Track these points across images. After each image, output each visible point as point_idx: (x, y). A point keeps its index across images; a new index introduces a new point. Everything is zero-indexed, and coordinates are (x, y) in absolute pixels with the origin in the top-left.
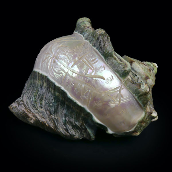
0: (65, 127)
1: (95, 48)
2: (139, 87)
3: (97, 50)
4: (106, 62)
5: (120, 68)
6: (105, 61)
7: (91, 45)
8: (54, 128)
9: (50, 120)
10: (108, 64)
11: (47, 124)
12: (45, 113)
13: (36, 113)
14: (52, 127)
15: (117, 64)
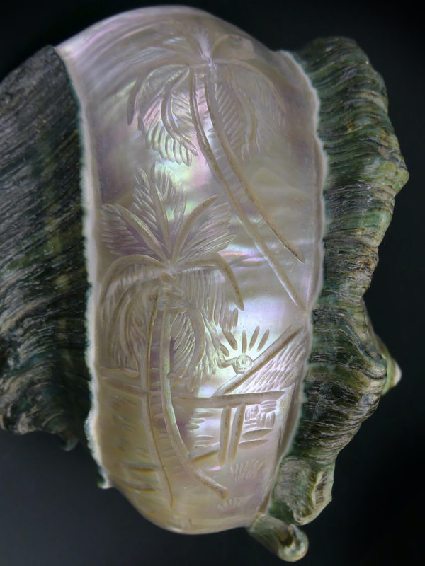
1: (302, 398)
2: (283, 539)
3: (299, 414)
4: (280, 461)
5: (295, 502)
6: (282, 457)
7: (307, 367)
10: (278, 468)
15: (301, 488)
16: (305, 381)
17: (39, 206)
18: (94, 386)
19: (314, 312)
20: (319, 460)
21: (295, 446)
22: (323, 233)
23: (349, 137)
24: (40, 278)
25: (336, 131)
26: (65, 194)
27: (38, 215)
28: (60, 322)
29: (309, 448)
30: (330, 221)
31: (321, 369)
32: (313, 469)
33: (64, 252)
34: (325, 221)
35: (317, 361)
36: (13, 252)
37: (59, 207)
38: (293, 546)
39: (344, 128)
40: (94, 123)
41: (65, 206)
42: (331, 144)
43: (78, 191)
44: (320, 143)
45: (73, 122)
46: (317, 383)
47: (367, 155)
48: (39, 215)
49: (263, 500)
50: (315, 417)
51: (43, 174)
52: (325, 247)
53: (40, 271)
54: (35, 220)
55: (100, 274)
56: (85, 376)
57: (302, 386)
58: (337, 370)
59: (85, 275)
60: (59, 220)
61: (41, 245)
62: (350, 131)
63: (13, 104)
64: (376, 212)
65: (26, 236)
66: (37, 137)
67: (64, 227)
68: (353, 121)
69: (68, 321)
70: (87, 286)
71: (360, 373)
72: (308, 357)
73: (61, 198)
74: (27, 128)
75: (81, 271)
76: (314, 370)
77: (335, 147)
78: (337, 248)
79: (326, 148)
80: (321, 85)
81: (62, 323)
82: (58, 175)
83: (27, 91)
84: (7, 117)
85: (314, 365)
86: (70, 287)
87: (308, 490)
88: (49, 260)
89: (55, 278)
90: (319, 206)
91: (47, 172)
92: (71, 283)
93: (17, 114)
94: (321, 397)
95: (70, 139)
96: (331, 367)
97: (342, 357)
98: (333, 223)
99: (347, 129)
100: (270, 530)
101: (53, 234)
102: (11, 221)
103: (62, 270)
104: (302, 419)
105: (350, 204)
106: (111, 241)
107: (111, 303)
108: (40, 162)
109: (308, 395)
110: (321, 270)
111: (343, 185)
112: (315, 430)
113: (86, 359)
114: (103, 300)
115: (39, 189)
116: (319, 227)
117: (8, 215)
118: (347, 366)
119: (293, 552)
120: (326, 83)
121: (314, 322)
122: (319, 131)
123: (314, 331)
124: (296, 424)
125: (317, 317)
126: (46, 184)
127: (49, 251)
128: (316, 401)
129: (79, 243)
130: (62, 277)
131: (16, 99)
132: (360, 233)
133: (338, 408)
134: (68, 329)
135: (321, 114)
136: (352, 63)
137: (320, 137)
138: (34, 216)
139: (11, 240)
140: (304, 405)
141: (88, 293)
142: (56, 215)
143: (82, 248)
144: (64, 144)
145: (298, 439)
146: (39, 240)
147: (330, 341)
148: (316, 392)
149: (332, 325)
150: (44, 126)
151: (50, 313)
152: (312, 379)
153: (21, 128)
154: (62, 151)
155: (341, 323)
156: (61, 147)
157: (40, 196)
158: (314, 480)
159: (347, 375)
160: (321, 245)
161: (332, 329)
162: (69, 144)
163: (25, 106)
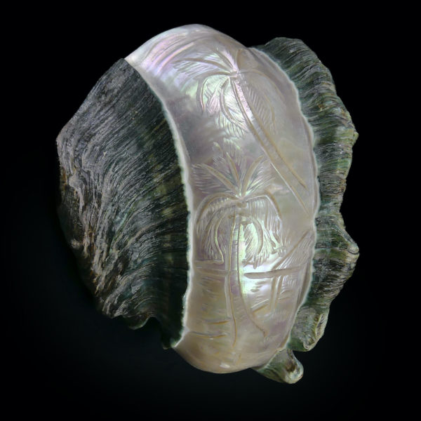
0: (116, 302)
1: (312, 270)
2: (288, 368)
3: (311, 279)
4: (298, 310)
5: (305, 336)
6: (299, 307)
7: (314, 251)
8: (98, 291)
9: (108, 278)
10: (296, 314)
11: (95, 279)
12: (113, 262)
13: (100, 248)
14: (97, 288)
15: (309, 327)
16: (314, 259)
17: (147, 166)
18: (191, 274)
19: (316, 219)
20: (323, 306)
21: (308, 299)
22: (317, 172)
23: (322, 114)
24: (152, 210)
25: (312, 110)
26: (165, 158)
27: (146, 173)
28: (166, 237)
29: (317, 299)
30: (320, 167)
31: (323, 252)
32: (317, 313)
33: (168, 194)
34: (318, 166)
35: (319, 247)
36: (135, 196)
37: (162, 167)
38: (295, 372)
39: (317, 108)
40: (175, 114)
41: (165, 166)
42: (312, 118)
43: (175, 157)
44: (306, 119)
45: (160, 113)
46: (320, 260)
47: (337, 126)
48: (148, 172)
49: (284, 338)
50: (321, 280)
51: (145, 146)
52: (319, 181)
53: (152, 206)
54: (146, 175)
55: (195, 206)
56: (186, 267)
57: (312, 263)
58: (332, 251)
59: (185, 207)
60: (163, 174)
61: (152, 190)
62: (321, 110)
63: (107, 100)
64: (346, 159)
65: (142, 186)
66: (134, 122)
67: (167, 179)
68: (322, 103)
69: (172, 236)
70: (187, 213)
71: (346, 252)
72: (315, 245)
73: (162, 161)
74: (124, 117)
75: (182, 204)
76: (318, 253)
77: (314, 121)
78: (327, 181)
79: (309, 121)
80: (295, 79)
81: (168, 237)
82: (157, 146)
83: (116, 91)
84: (107, 109)
85: (318, 250)
86: (173, 215)
87: (313, 327)
88: (159, 199)
89: (162, 210)
90: (312, 157)
91: (148, 145)
92: (174, 212)
93: (113, 106)
94: (323, 268)
95: (161, 124)
96: (328, 250)
97: (334, 243)
98: (322, 167)
99: (319, 109)
100: (280, 363)
101: (160, 183)
102: (130, 177)
103: (168, 205)
104: (313, 282)
105: (331, 155)
106: (201, 186)
107: (204, 222)
108: (142, 139)
109: (316, 267)
110: (319, 195)
111: (325, 144)
112: (321, 288)
113: (187, 257)
114: (198, 220)
115: (144, 156)
116: (314, 170)
117: (128, 173)
118: (338, 248)
119: (295, 375)
120: (298, 77)
121: (317, 225)
122: (302, 110)
123: (318, 230)
124: (309, 285)
125: (318, 222)
126: (149, 153)
127: (158, 194)
128: (321, 271)
129: (180, 188)
130: (168, 209)
131: (109, 96)
132: (338, 172)
133: (334, 273)
134: (172, 240)
135: (301, 98)
136: (312, 62)
137: (304, 114)
138: (144, 173)
139: (133, 188)
140: (313, 274)
141: (188, 217)
142: (161, 171)
143: (182, 191)
144: (158, 127)
145: (311, 294)
146: (150, 188)
147: (326, 235)
148: (320, 265)
149: (327, 226)
150: (136, 115)
151: (158, 231)
152: (317, 258)
153: (120, 117)
154: (156, 131)
155: (332, 224)
156: (155, 129)
157: (146, 160)
158: (318, 320)
159: (338, 254)
160: (317, 180)
161: (328, 229)
162: (161, 127)
163: (118, 101)
